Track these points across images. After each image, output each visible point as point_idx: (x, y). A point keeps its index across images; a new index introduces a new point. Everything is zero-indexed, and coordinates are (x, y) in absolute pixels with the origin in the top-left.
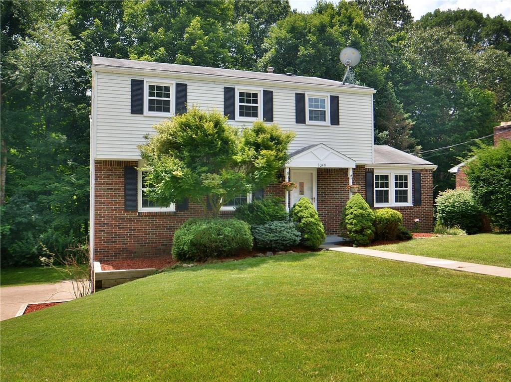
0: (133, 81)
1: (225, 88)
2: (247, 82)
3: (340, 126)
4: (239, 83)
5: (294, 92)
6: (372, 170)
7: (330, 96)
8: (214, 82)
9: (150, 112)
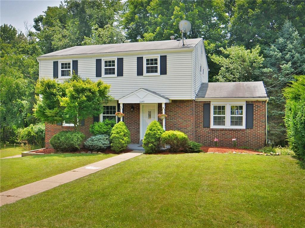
0: (54, 62)
1: (97, 60)
2: (108, 55)
3: (167, 75)
4: (103, 56)
5: (136, 57)
6: (209, 102)
7: (160, 56)
8: (91, 58)
9: (62, 77)
